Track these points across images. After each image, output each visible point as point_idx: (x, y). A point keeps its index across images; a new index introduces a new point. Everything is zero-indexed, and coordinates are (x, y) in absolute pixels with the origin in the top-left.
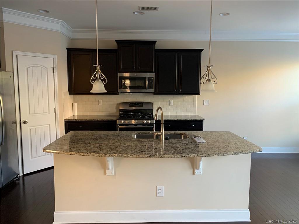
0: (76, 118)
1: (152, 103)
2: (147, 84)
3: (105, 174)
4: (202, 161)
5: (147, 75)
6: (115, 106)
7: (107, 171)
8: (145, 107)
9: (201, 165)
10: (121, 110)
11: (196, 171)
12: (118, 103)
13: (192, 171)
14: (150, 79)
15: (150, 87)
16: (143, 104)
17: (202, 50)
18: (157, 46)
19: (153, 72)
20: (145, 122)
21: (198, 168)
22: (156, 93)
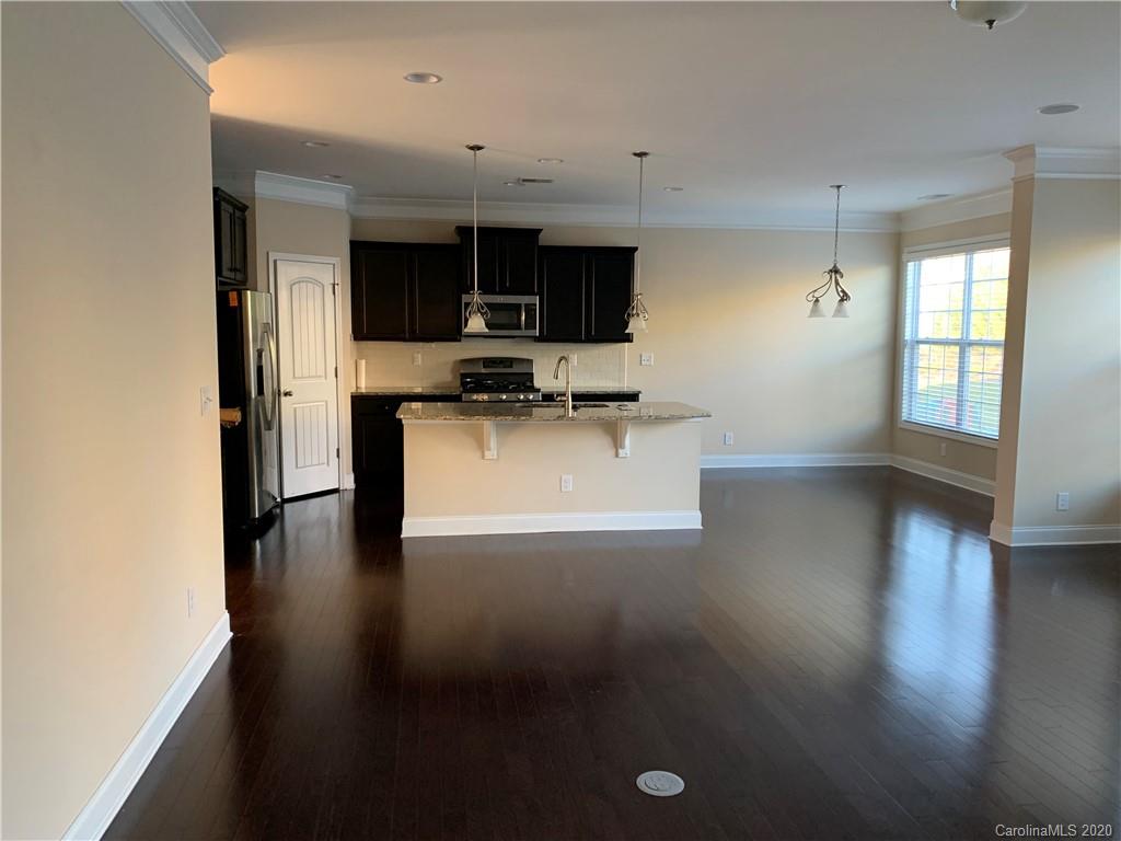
0: (364, 391)
1: (530, 362)
2: (523, 318)
3: (483, 457)
4: (628, 436)
5: (524, 300)
6: (449, 367)
7: (487, 453)
8: (516, 369)
9: (627, 441)
10: (464, 376)
11: (620, 451)
12: (455, 362)
13: (613, 452)
14: (530, 309)
15: (530, 325)
16: (512, 363)
17: (636, 249)
18: (544, 240)
19: (534, 294)
20: (522, 397)
21: (622, 447)
22: (540, 339)
